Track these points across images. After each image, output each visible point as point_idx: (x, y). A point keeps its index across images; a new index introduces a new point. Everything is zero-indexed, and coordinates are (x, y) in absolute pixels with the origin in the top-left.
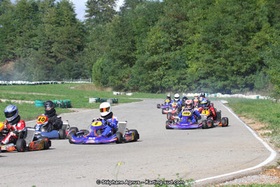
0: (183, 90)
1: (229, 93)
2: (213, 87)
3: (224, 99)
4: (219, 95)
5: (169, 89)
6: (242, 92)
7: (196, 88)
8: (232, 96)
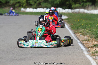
0: (21, 5)
1: (70, 8)
2: (53, 2)
3: (65, 14)
4: (60, 10)
5: (7, 4)
6: (84, 7)
7: (35, 2)
8: (73, 11)
